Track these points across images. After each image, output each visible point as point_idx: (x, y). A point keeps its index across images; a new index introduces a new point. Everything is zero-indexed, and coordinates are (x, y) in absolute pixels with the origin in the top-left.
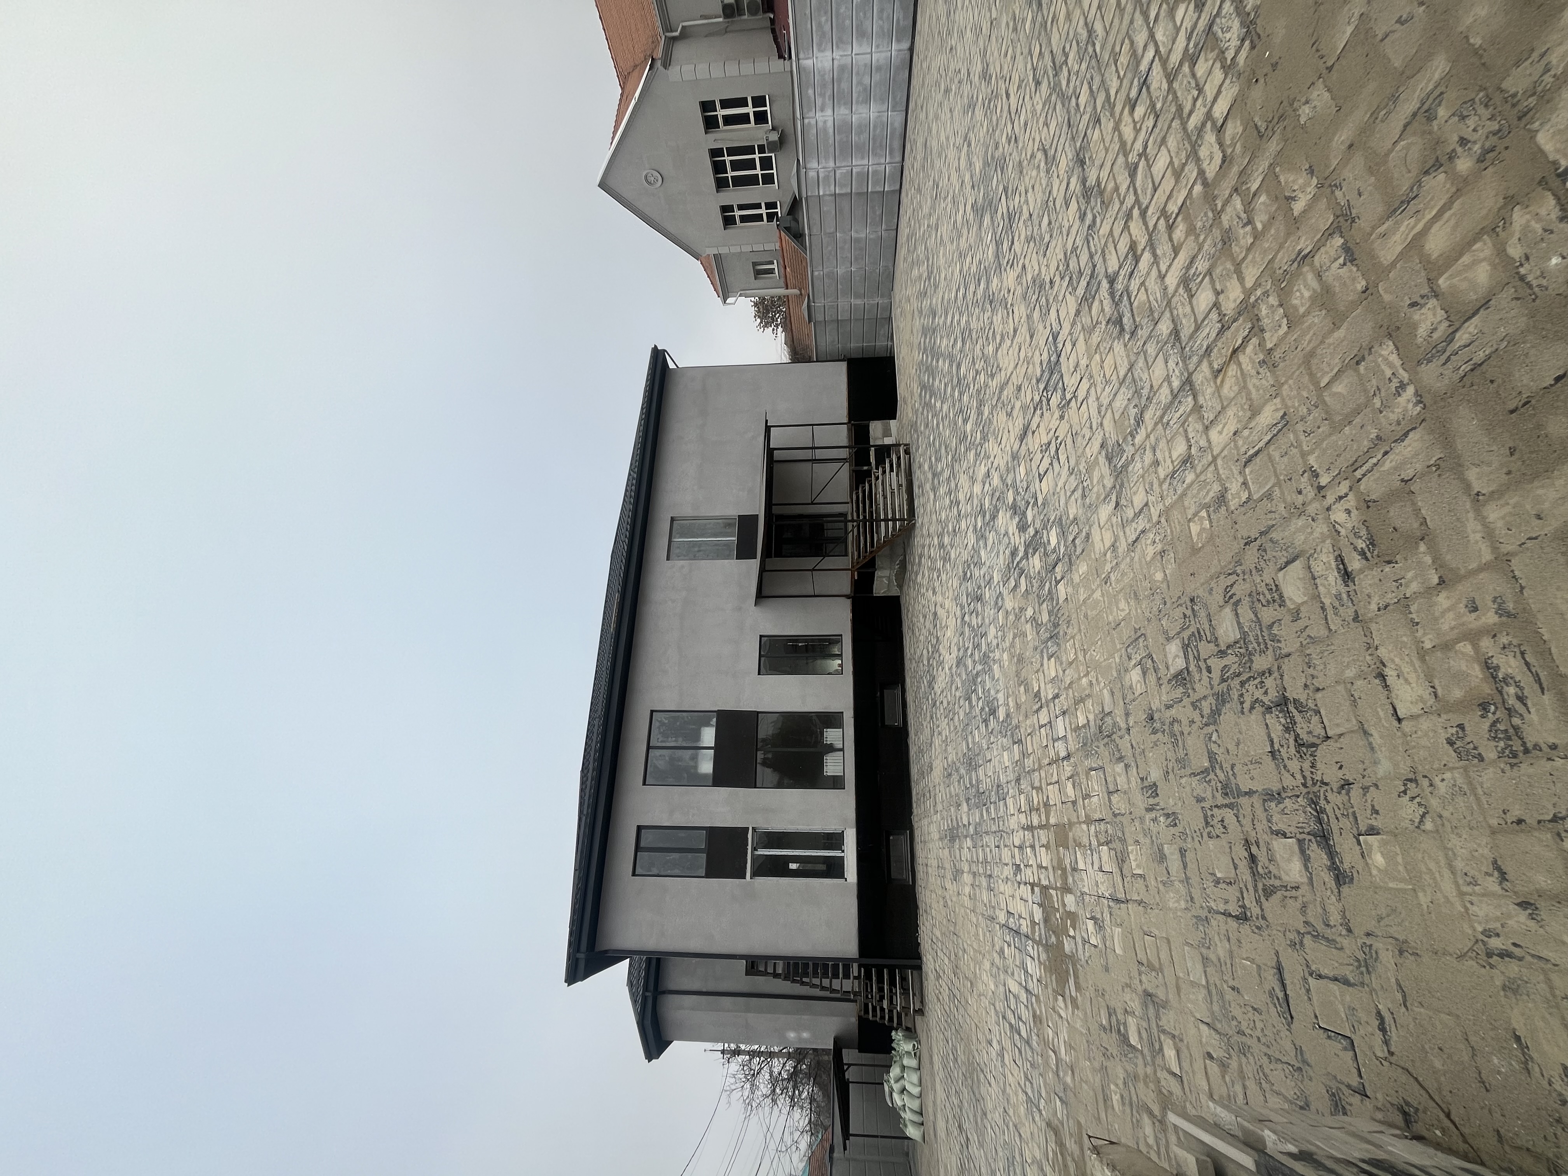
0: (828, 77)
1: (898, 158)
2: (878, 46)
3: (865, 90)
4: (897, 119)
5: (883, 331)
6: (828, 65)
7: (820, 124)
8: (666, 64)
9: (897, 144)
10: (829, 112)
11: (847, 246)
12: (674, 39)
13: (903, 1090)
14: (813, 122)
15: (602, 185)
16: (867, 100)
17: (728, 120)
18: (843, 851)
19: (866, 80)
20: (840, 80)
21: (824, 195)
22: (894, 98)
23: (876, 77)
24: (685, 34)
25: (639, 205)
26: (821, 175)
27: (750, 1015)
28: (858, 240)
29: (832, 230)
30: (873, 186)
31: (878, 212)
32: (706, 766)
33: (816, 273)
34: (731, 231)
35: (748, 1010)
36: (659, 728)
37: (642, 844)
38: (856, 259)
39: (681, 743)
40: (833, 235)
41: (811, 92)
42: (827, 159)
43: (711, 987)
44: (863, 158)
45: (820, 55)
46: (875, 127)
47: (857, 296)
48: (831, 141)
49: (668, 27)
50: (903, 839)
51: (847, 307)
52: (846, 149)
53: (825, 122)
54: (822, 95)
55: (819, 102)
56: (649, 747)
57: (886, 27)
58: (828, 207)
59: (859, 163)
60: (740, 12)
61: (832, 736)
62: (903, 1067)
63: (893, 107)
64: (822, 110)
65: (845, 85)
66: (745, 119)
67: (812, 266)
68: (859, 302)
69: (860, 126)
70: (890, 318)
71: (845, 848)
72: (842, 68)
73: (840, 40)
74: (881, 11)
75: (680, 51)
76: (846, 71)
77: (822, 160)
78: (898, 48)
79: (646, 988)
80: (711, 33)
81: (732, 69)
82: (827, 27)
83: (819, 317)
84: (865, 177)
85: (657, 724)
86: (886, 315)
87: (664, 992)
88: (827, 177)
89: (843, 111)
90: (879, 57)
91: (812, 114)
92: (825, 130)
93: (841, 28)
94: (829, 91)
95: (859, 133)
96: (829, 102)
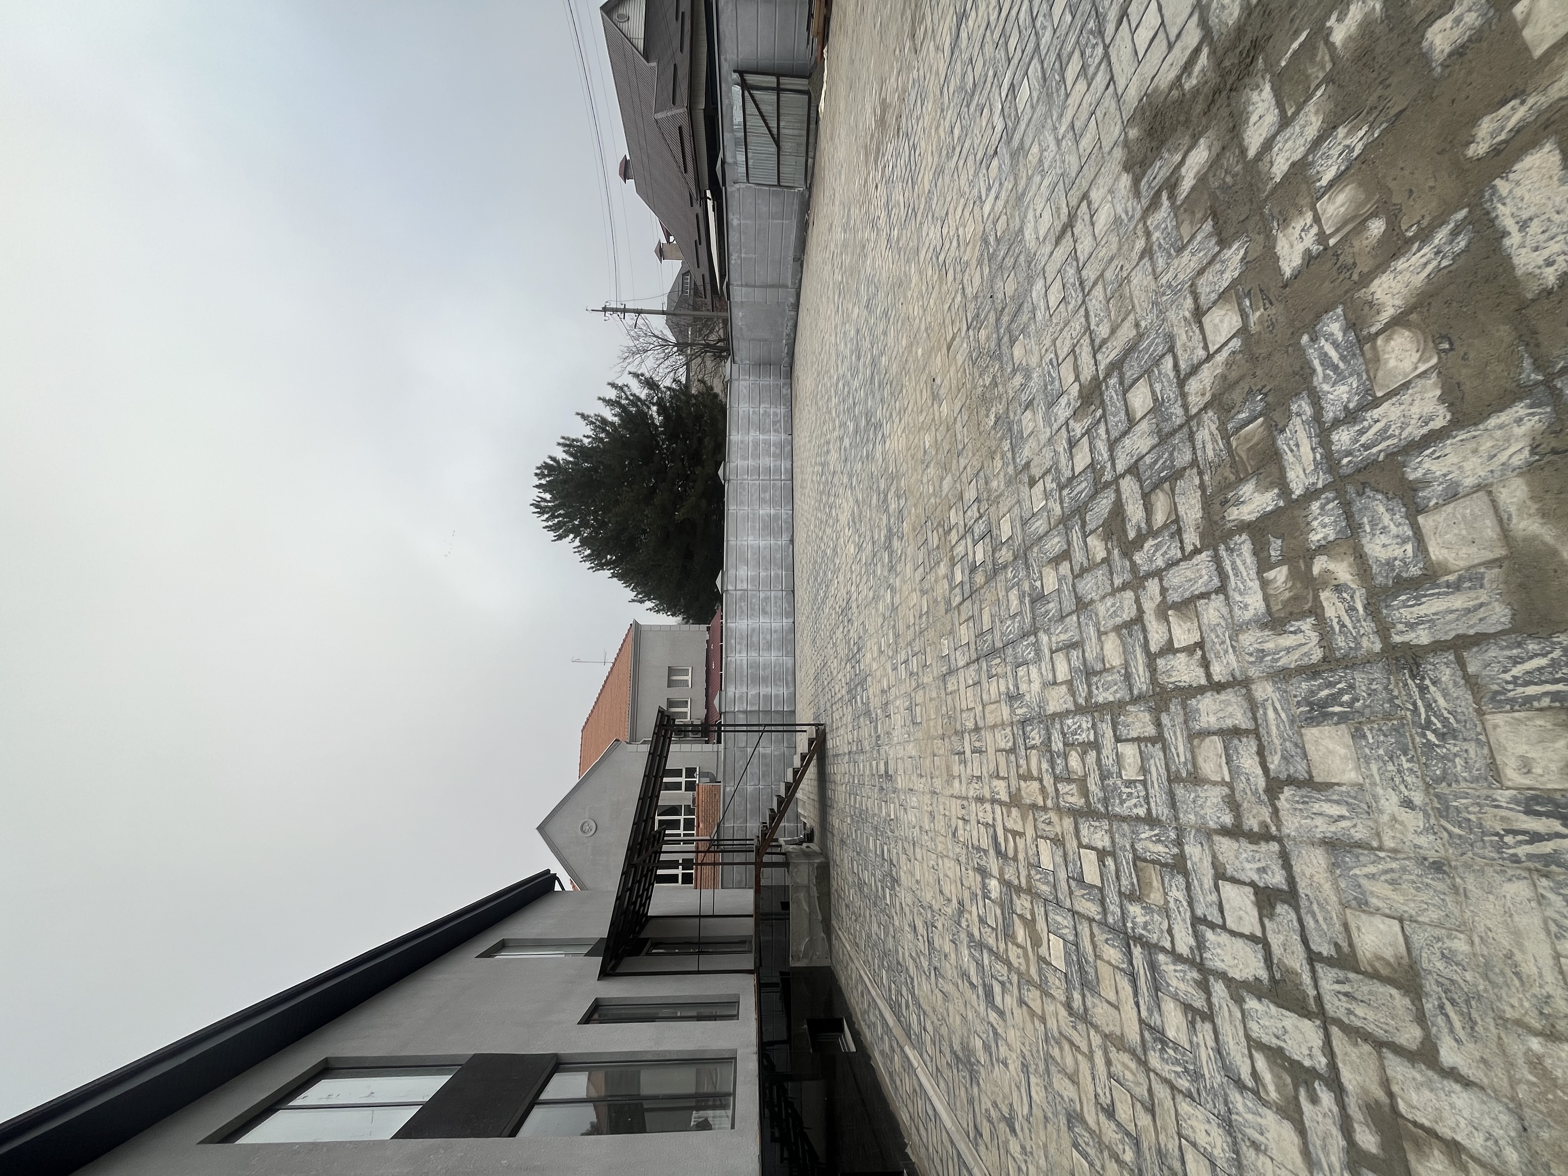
0: (745, 634)
1: (792, 689)
2: (774, 620)
3: (767, 643)
4: (789, 662)
6: (745, 627)
7: (738, 662)
8: (629, 743)
9: (790, 678)
10: (744, 654)
11: (756, 760)
14: (733, 659)
15: (541, 829)
16: (769, 648)
19: (769, 637)
20: (752, 637)
21: (739, 711)
22: (786, 649)
23: (774, 636)
26: (737, 696)
28: (765, 756)
29: (744, 744)
30: (775, 706)
40: (743, 750)
41: (733, 641)
42: (741, 685)
44: (767, 686)
45: (740, 621)
46: (775, 666)
48: (745, 673)
49: (633, 738)
52: (756, 680)
53: (742, 661)
54: (740, 644)
55: (738, 648)
57: (779, 611)
59: (764, 690)
63: (786, 654)
64: (740, 653)
65: (755, 639)
66: (677, 786)
67: (724, 782)
69: (764, 665)
72: (753, 630)
73: (752, 615)
76: (756, 631)
77: (738, 686)
78: (786, 622)
82: (745, 608)
84: (768, 698)
88: (741, 697)
89: (754, 654)
90: (776, 625)
91: (733, 654)
92: (741, 665)
93: (753, 609)
94: (745, 642)
95: (764, 669)
96: (744, 649)
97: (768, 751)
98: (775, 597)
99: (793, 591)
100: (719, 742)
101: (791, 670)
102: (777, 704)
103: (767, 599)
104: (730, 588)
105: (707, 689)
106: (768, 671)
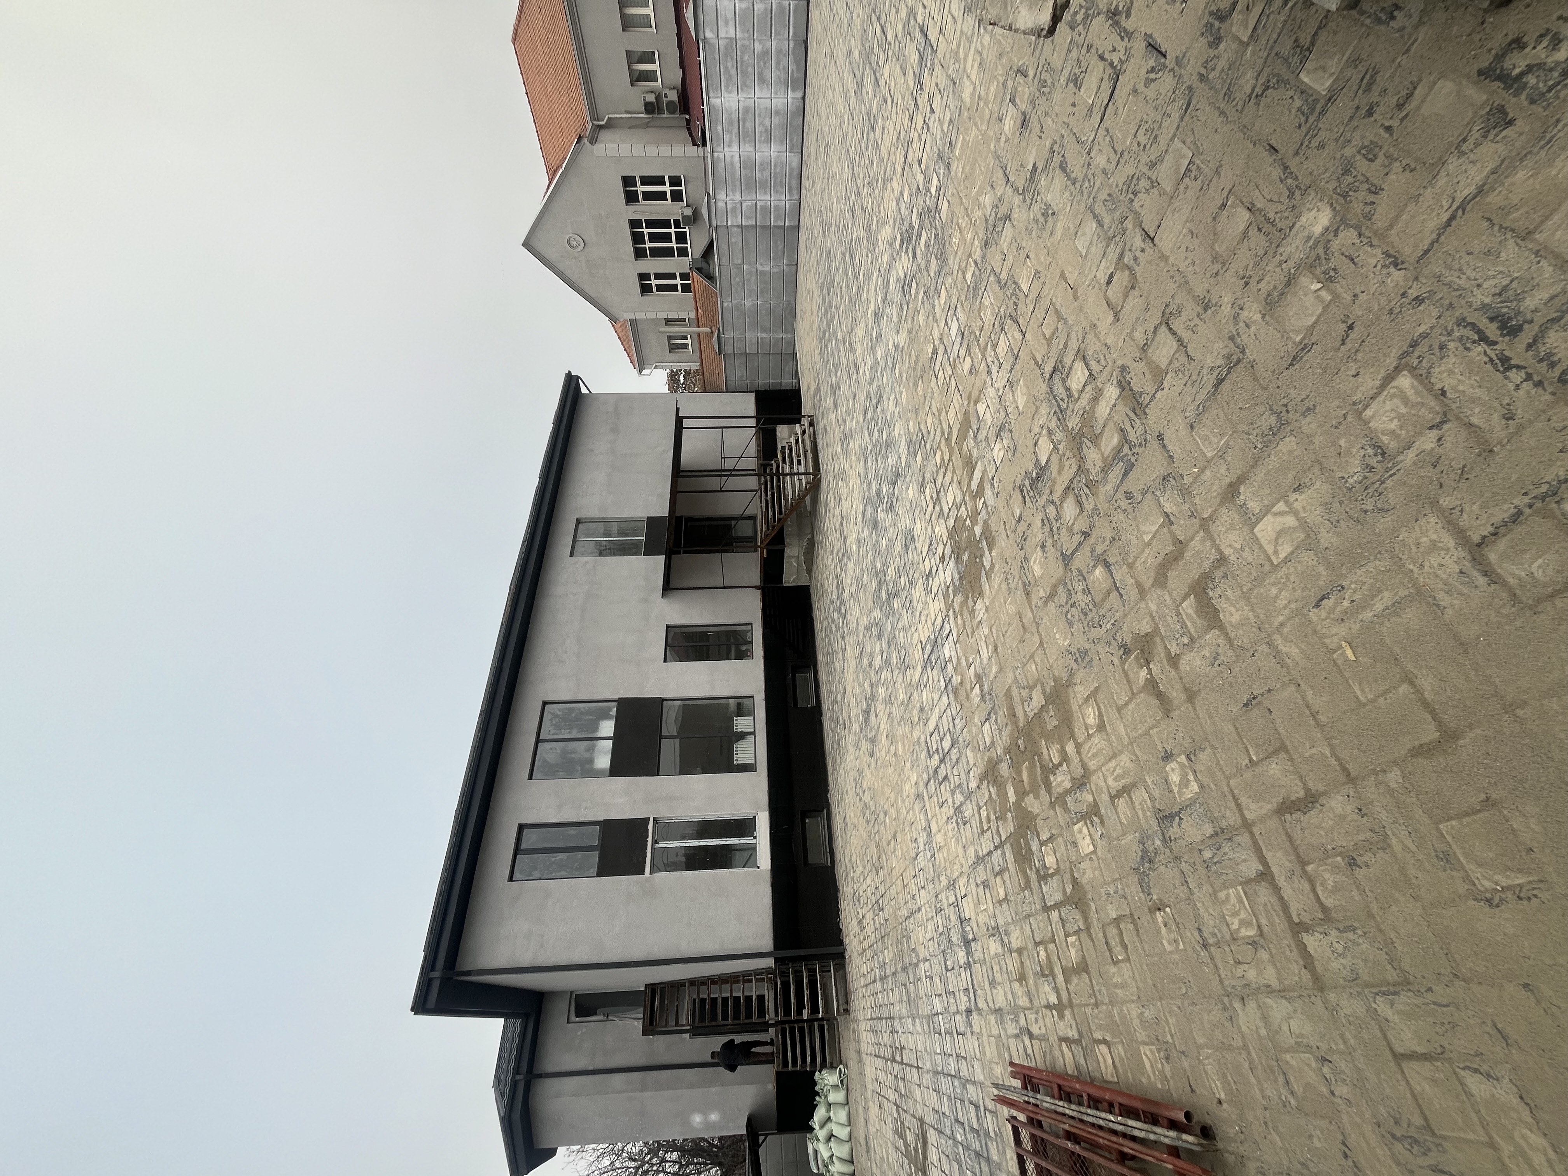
0: (735, 116)
1: (796, 197)
2: (776, 93)
3: (766, 130)
4: (794, 159)
5: (788, 368)
6: (734, 105)
7: (728, 159)
8: (593, 141)
9: (794, 183)
10: (736, 148)
11: (754, 278)
12: (601, 127)
13: (830, 1136)
14: (722, 156)
15: (527, 244)
16: (769, 140)
17: (648, 196)
18: (755, 838)
19: (767, 122)
20: (744, 121)
21: (732, 226)
22: (791, 141)
23: (776, 120)
24: (610, 125)
25: (560, 267)
26: (729, 207)
27: (647, 1094)
28: (763, 273)
29: (739, 261)
30: (775, 220)
31: (781, 247)
32: (603, 761)
33: (725, 304)
34: (648, 298)
35: (644, 1088)
36: (551, 720)
37: (524, 846)
38: (762, 292)
39: (575, 734)
40: (740, 267)
41: (719, 128)
42: (734, 192)
43: (599, 1064)
44: (766, 193)
45: (727, 95)
46: (775, 166)
47: (764, 330)
48: (738, 175)
49: (595, 116)
50: (822, 820)
51: (754, 341)
52: (751, 184)
53: (732, 157)
54: (730, 132)
55: (727, 138)
56: (538, 741)
57: (783, 76)
58: (736, 238)
59: (763, 198)
60: (660, 111)
61: (742, 724)
62: (829, 1106)
63: (791, 148)
64: (730, 146)
65: (749, 125)
66: (662, 196)
67: (721, 296)
68: (765, 335)
69: (762, 164)
70: (794, 355)
71: (757, 834)
72: (747, 110)
73: (744, 84)
74: (778, 63)
75: (604, 135)
76: (749, 112)
77: (730, 193)
78: (793, 96)
79: (517, 1071)
80: (633, 125)
81: (652, 150)
82: (733, 72)
83: (729, 349)
84: (766, 210)
85: (550, 716)
86: (790, 351)
87: (540, 1076)
88: (734, 209)
89: (748, 148)
90: (778, 102)
92: (732, 164)
93: (745, 73)
94: (736, 130)
95: (762, 170)
96: (735, 139)
98: (779, 51)
99: (806, 42)
101: (796, 170)
102: (777, 218)
103: (767, 53)
104: (709, 34)
106: (767, 173)
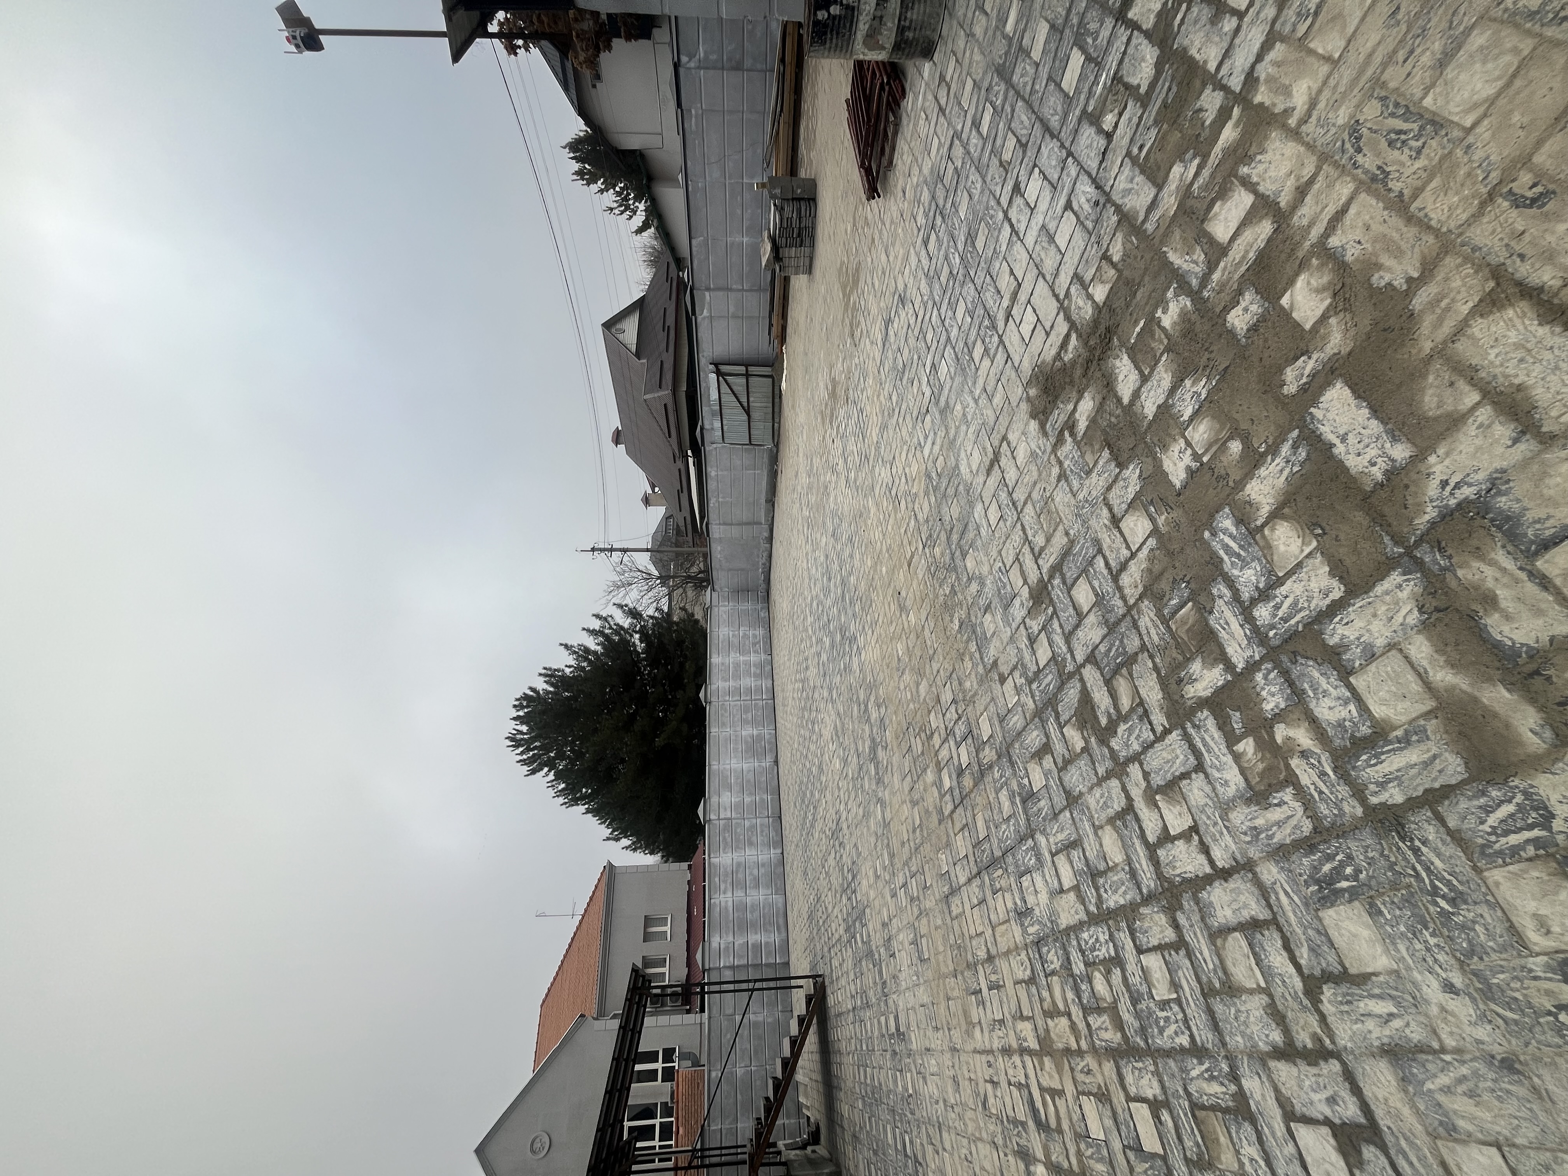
0: (729, 870)
1: (784, 934)
2: (761, 851)
3: (755, 879)
4: (779, 900)
6: (729, 862)
7: (723, 904)
9: (781, 921)
10: (729, 894)
14: (717, 902)
16: (757, 886)
19: (755, 872)
20: (737, 873)
21: (725, 967)
22: (775, 885)
23: (762, 870)
26: (722, 948)
28: (756, 1024)
30: (767, 958)
33: (713, 1074)
40: (731, 1018)
41: (717, 879)
42: (727, 933)
44: (756, 932)
45: (724, 855)
46: (764, 907)
48: (731, 918)
52: (743, 926)
53: (726, 902)
54: (725, 882)
55: (722, 887)
57: (766, 840)
59: (754, 938)
63: (775, 891)
64: (724, 893)
65: (741, 876)
66: (653, 1075)
69: (752, 906)
72: (739, 865)
73: (737, 847)
74: (762, 831)
76: (741, 866)
77: (724, 935)
78: (774, 852)
82: (729, 840)
84: (758, 947)
88: (727, 949)
89: (740, 893)
90: (763, 858)
91: (717, 896)
92: (726, 908)
93: (738, 841)
94: (730, 880)
95: (752, 912)
96: (729, 888)
97: (760, 1018)
98: (761, 825)
99: (780, 818)
100: (702, 1010)
101: (781, 911)
102: (768, 954)
103: (753, 827)
104: (713, 817)
105: (688, 942)
106: (756, 914)
